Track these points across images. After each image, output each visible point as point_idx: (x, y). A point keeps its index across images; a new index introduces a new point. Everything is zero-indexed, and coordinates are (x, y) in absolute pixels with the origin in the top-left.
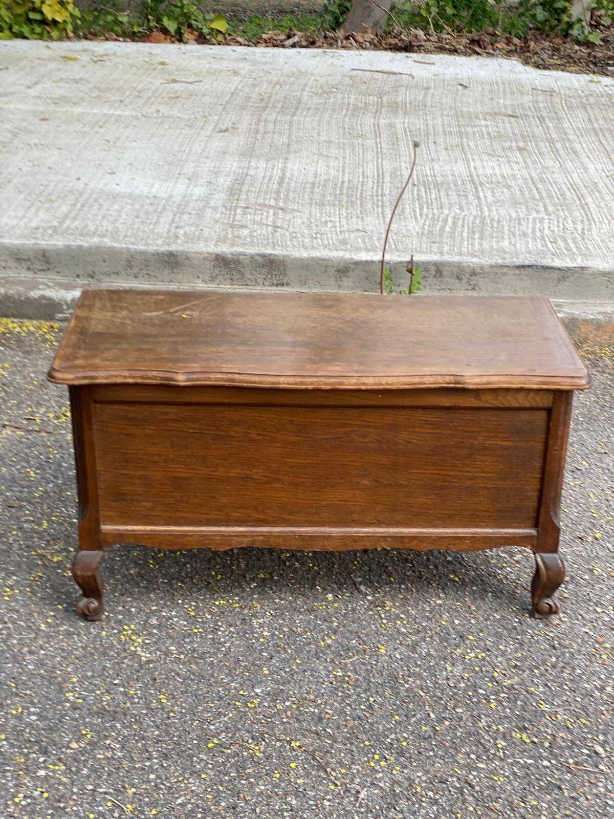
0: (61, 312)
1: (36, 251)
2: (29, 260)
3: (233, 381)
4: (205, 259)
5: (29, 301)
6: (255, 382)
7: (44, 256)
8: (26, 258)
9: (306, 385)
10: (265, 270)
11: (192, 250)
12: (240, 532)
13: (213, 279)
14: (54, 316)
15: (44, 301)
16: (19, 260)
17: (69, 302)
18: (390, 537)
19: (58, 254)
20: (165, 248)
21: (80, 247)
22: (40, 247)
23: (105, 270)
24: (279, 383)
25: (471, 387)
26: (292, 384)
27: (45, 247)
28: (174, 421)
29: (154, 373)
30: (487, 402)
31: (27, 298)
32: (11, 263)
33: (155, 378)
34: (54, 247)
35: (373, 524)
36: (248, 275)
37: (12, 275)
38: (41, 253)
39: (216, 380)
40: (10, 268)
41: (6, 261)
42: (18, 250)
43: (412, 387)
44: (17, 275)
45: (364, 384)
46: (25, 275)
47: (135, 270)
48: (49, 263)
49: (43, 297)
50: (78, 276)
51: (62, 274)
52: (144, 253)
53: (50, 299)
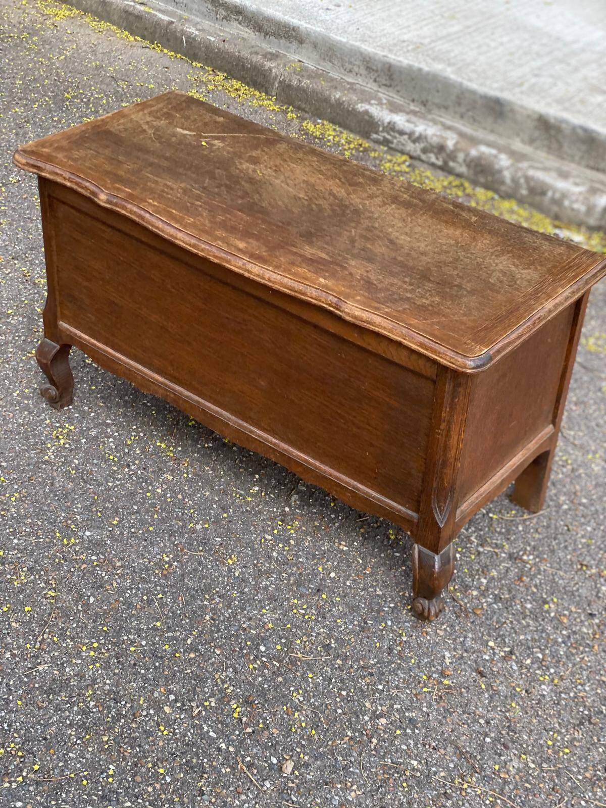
0: (377, 133)
1: (384, 64)
2: (377, 71)
3: (143, 218)
4: (529, 116)
5: (354, 113)
6: (157, 228)
7: (389, 70)
8: (374, 68)
9: (198, 249)
10: (584, 148)
11: (519, 103)
12: (157, 381)
13: (531, 141)
14: (370, 135)
15: (366, 117)
16: (368, 68)
17: (386, 124)
18: (279, 452)
19: (400, 72)
20: (494, 93)
21: (420, 70)
22: (388, 60)
23: (437, 101)
24: (176, 238)
25: (348, 318)
26: (187, 244)
27: (392, 61)
28: (108, 241)
29: (88, 184)
30: (369, 344)
31: (353, 109)
32: (363, 71)
33: (86, 188)
34: (398, 64)
35: (267, 430)
36: (566, 147)
37: (361, 83)
38: (387, 66)
39: (131, 212)
40: (361, 75)
41: (359, 67)
42: (370, 58)
43: (293, 293)
44: (364, 84)
45: (249, 271)
46: (371, 86)
47: (463, 109)
48: (392, 80)
49: (366, 112)
50: (413, 101)
51: (400, 94)
52: (473, 92)
53: (371, 117)
